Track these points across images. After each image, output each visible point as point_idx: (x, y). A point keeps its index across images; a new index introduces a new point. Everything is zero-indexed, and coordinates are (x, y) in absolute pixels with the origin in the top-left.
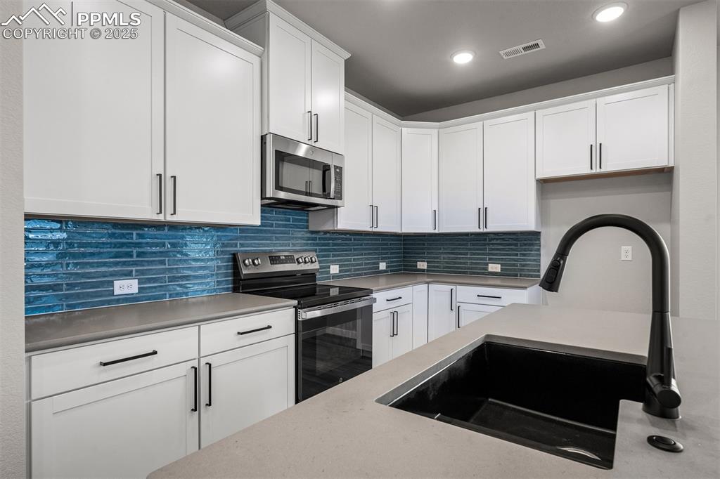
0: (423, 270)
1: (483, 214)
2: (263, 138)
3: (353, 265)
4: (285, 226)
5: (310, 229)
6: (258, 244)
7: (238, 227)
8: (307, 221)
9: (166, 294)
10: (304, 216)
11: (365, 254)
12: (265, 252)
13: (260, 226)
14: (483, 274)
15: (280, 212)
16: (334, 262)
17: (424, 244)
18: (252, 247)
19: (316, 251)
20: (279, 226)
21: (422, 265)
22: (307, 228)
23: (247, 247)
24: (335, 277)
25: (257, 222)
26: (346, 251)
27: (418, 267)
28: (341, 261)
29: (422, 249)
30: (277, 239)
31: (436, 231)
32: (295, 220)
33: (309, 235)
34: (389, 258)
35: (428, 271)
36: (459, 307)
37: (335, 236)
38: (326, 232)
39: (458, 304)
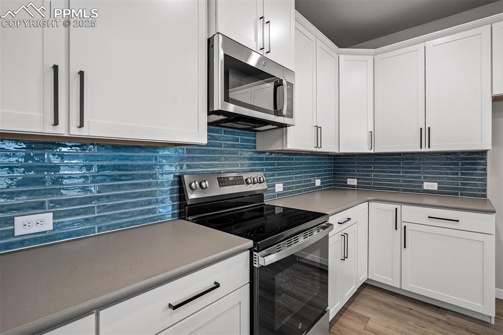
0: (354, 186)
1: (425, 134)
2: (210, 42)
3: (294, 183)
4: (233, 146)
5: (258, 149)
6: (206, 165)
7: (185, 147)
8: (255, 141)
9: (95, 227)
10: (252, 137)
11: (304, 172)
12: (213, 173)
13: (206, 145)
14: (417, 191)
15: (228, 132)
16: (278, 180)
17: (354, 163)
18: (200, 168)
19: (262, 170)
20: (228, 146)
21: (352, 182)
22: (255, 148)
23: (195, 168)
24: (279, 194)
25: (204, 140)
26: (289, 170)
27: (348, 183)
28: (284, 179)
29: (353, 167)
30: (226, 159)
31: (372, 151)
32: (244, 140)
33: (256, 155)
34: (323, 175)
35: (358, 187)
36: (405, 227)
37: (279, 156)
38: (271, 153)
39: (404, 224)
